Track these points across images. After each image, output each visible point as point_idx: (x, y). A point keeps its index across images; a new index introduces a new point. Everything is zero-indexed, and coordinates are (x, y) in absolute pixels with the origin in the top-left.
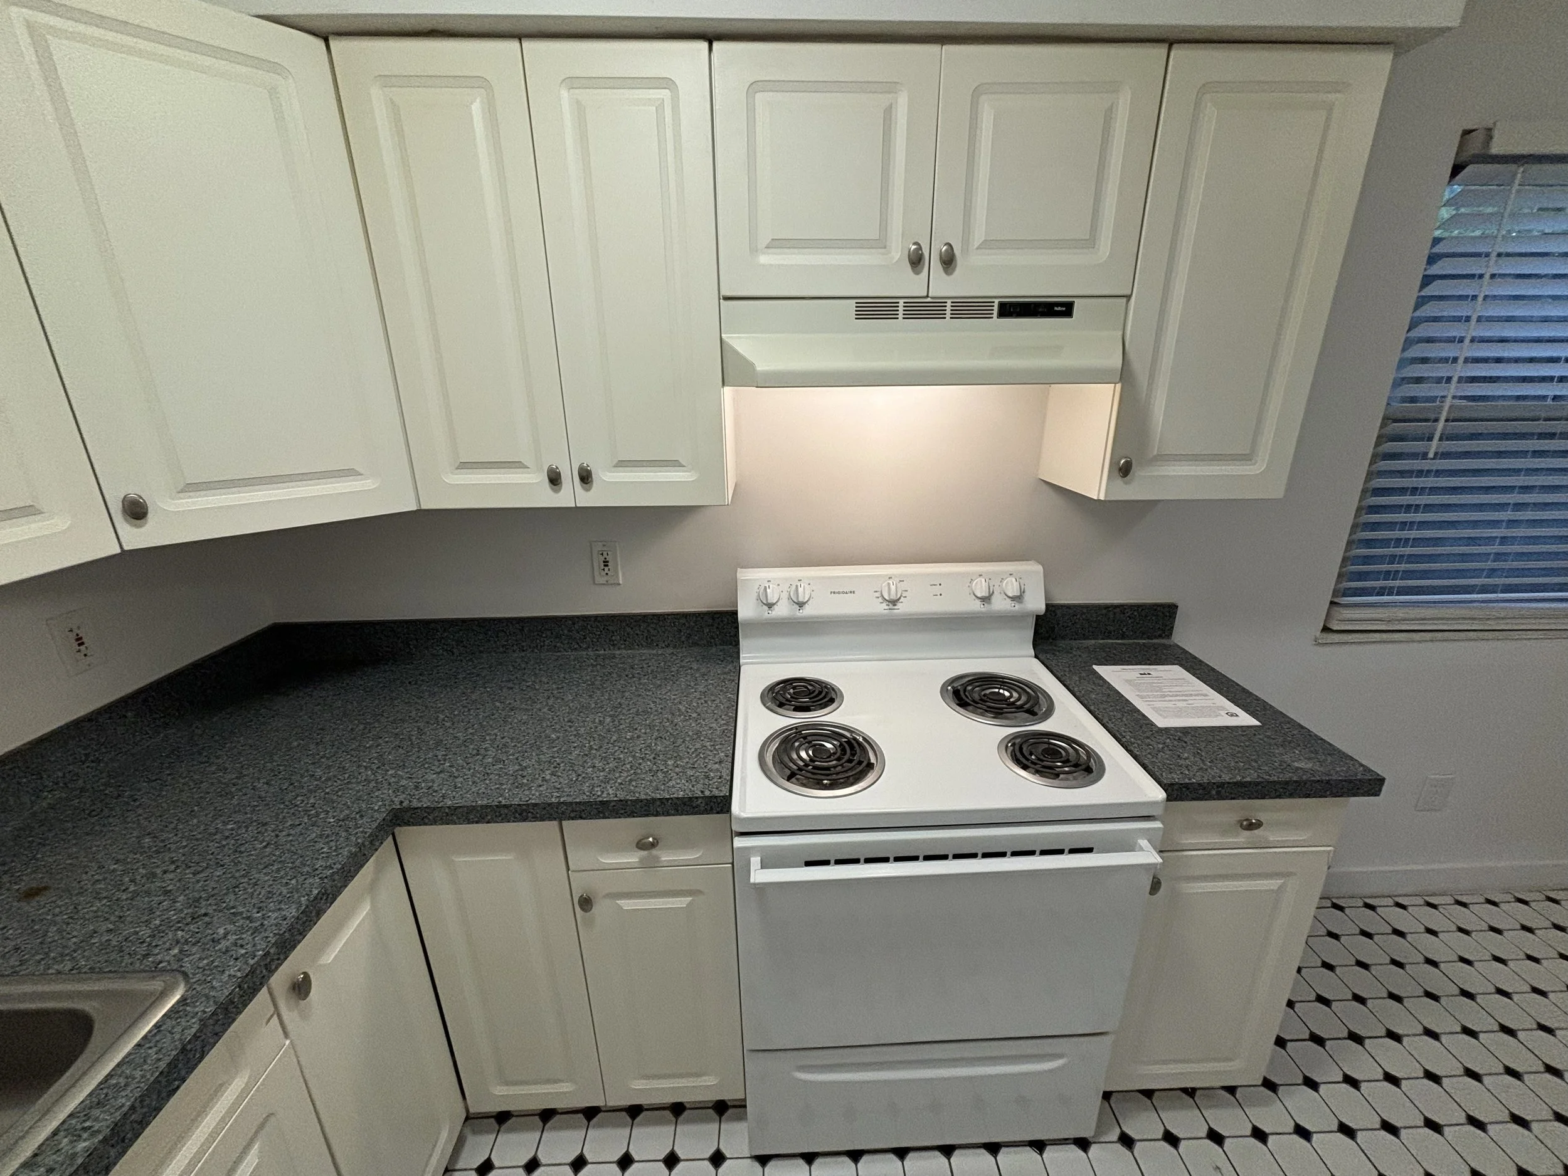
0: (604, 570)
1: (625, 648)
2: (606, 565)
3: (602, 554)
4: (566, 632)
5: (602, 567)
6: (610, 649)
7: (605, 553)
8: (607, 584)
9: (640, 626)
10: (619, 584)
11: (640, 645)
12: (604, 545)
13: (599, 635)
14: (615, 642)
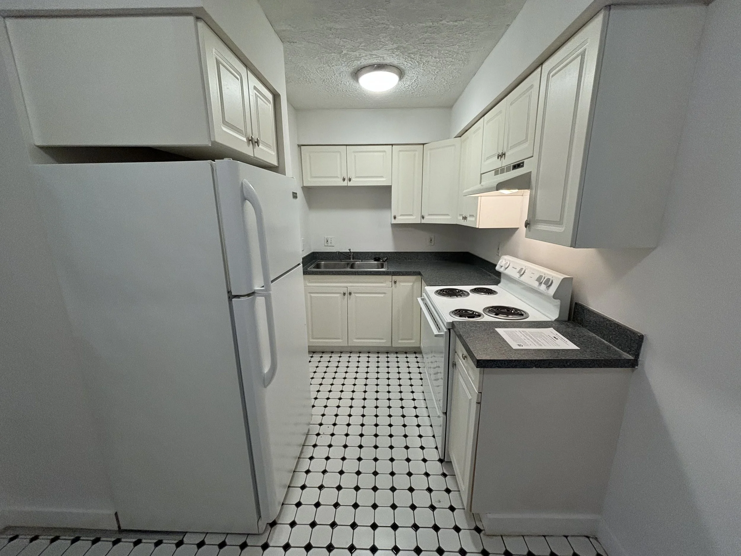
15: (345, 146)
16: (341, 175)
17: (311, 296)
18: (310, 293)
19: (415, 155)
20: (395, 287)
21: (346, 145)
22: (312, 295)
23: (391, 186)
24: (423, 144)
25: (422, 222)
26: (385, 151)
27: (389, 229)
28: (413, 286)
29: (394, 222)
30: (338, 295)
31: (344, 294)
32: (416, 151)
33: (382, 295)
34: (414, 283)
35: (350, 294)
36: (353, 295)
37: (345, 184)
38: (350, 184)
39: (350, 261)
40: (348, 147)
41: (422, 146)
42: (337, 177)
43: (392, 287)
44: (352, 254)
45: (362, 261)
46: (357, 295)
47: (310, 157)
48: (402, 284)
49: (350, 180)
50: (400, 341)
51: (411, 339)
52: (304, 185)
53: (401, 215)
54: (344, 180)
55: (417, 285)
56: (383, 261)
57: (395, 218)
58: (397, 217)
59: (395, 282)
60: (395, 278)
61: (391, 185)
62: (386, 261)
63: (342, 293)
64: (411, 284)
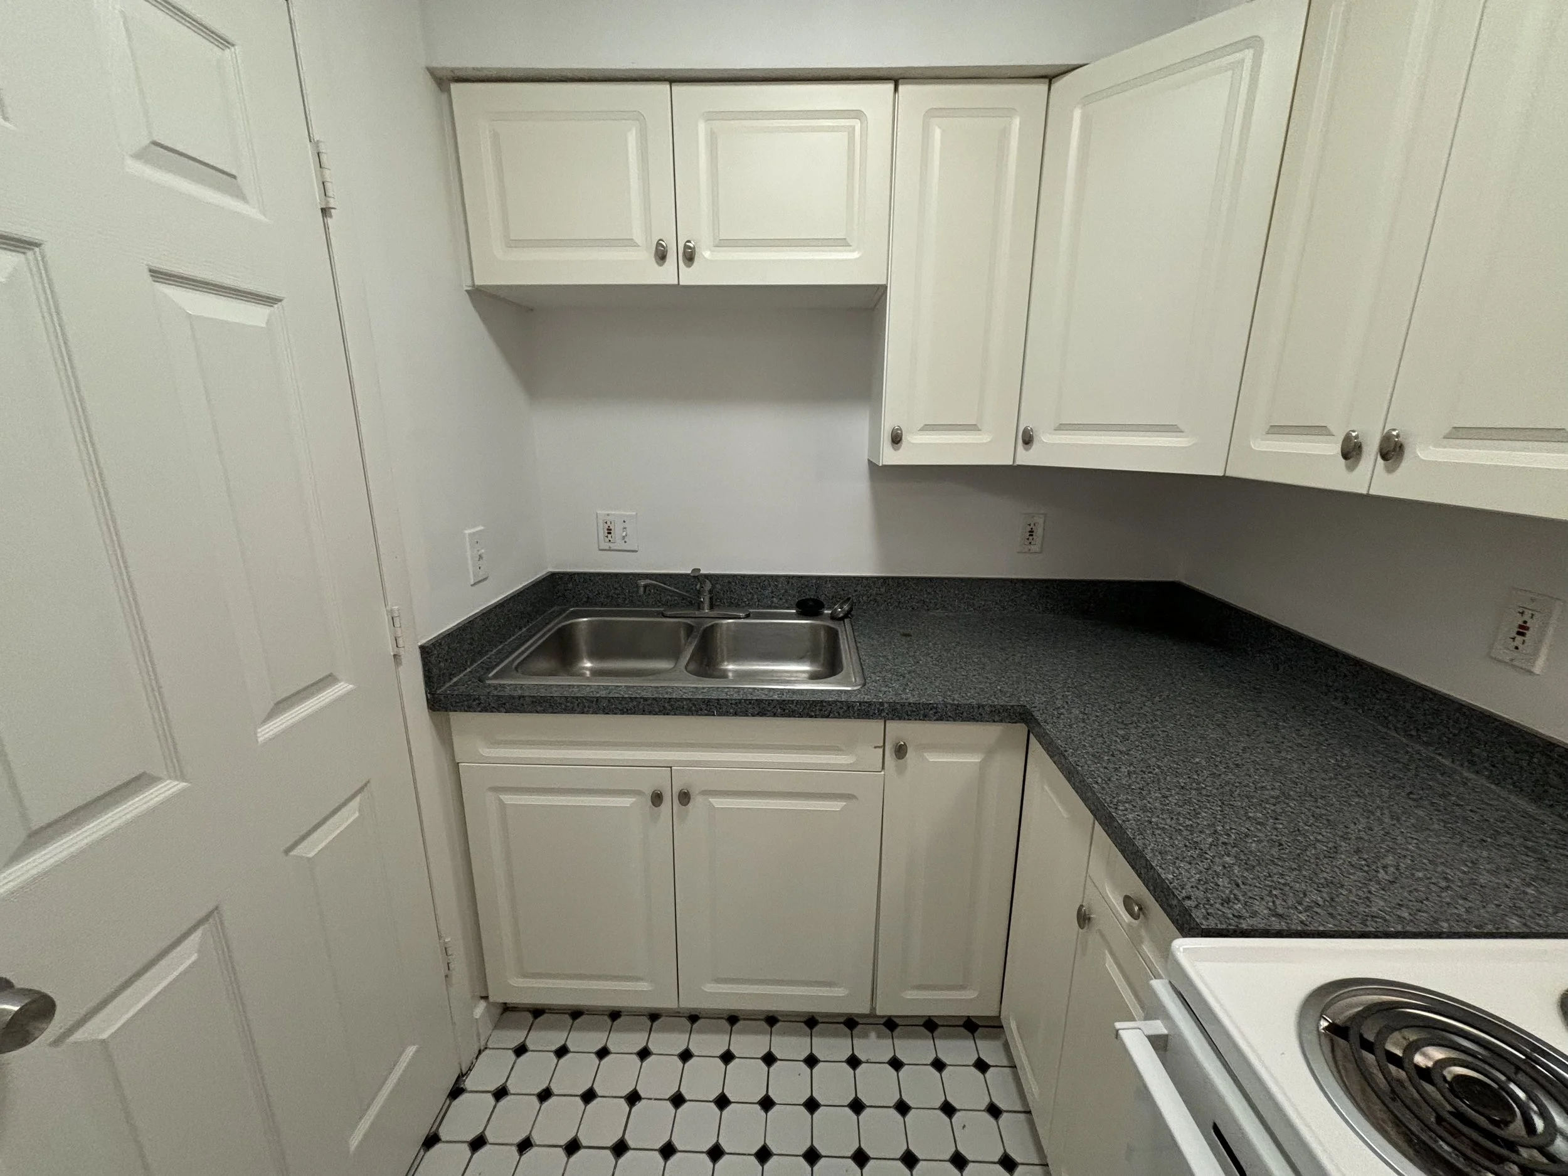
0: (1514, 639)
1: (1488, 778)
2: (1522, 630)
3: (1522, 613)
4: (1408, 706)
5: (1514, 634)
6: (1462, 765)
7: (1528, 613)
8: (1511, 664)
9: (1532, 756)
10: (1531, 673)
11: (1519, 789)
12: (1533, 600)
13: (1455, 735)
14: (1475, 759)
15: (666, 87)
16: (648, 228)
17: (502, 805)
18: (496, 789)
19: (1004, 134)
20: (901, 771)
21: (673, 79)
22: (509, 799)
23: (885, 287)
24: (1050, 77)
25: (1018, 462)
26: (858, 114)
27: (860, 488)
28: (983, 766)
29: (890, 457)
30: (626, 802)
31: (657, 798)
32: (1009, 112)
33: (837, 806)
34: (990, 752)
35: (685, 797)
36: (697, 802)
37: (667, 275)
38: (691, 277)
39: (697, 613)
40: (678, 89)
41: (1042, 87)
42: (630, 243)
43: (883, 768)
44: (708, 586)
45: (748, 616)
46: (718, 802)
47: (495, 136)
48: (933, 758)
49: (689, 257)
50: (910, 995)
51: (962, 987)
52: (478, 282)
53: (928, 428)
54: (661, 256)
55: (1008, 764)
56: (833, 617)
57: (896, 439)
58: (909, 439)
59: (901, 751)
60: (899, 729)
61: (884, 282)
62: (846, 616)
63: (649, 792)
64: (975, 759)
